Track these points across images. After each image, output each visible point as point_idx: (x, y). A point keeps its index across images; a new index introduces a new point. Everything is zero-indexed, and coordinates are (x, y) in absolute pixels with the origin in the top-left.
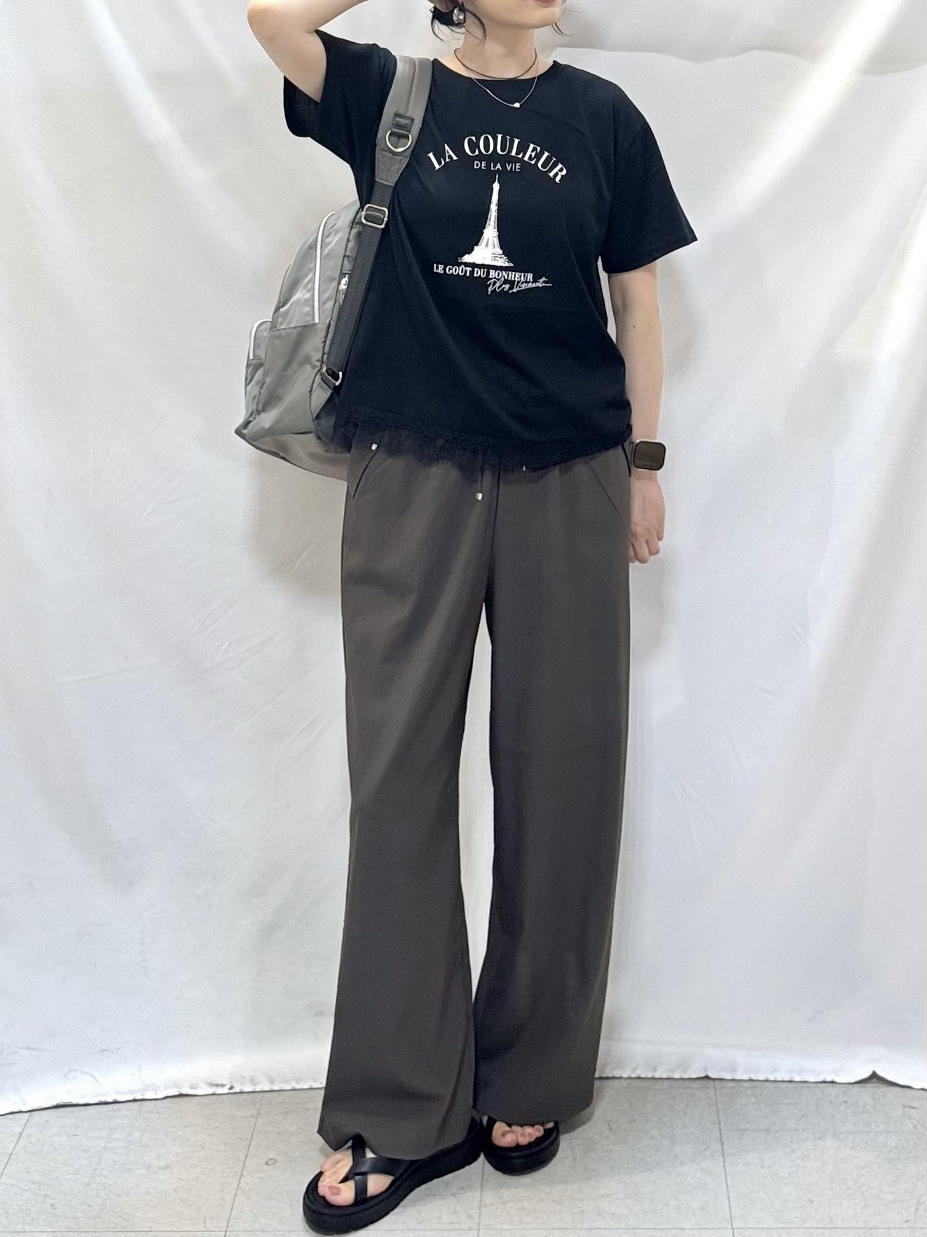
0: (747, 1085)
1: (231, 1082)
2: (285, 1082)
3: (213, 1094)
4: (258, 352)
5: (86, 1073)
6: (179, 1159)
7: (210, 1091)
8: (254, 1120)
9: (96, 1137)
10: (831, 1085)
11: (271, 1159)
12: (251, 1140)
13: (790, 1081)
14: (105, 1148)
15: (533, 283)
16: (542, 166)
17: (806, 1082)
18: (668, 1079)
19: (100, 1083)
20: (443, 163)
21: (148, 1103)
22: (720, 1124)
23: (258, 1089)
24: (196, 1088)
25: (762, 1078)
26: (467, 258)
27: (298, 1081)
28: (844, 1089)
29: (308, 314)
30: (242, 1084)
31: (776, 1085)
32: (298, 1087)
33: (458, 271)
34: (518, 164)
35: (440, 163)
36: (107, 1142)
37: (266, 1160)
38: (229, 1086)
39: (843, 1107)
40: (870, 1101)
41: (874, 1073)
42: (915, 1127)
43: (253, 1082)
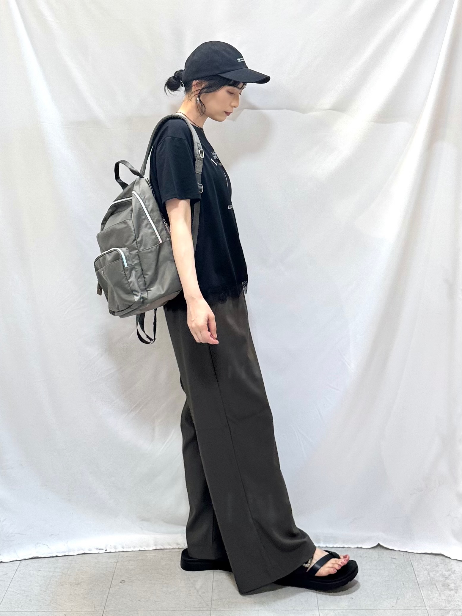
1: (106, 548)
2: (129, 548)
3: (99, 553)
5: (44, 544)
6: (83, 580)
7: (97, 551)
8: (116, 564)
9: (49, 571)
10: (361, 548)
12: (115, 572)
17: (350, 548)
19: (50, 548)
21: (70, 557)
23: (117, 550)
24: (91, 551)
28: (365, 551)
30: (111, 549)
32: (134, 550)
36: (53, 573)
37: (121, 581)
39: (365, 559)
40: (378, 556)
41: (379, 544)
42: (396, 567)
43: (115, 548)
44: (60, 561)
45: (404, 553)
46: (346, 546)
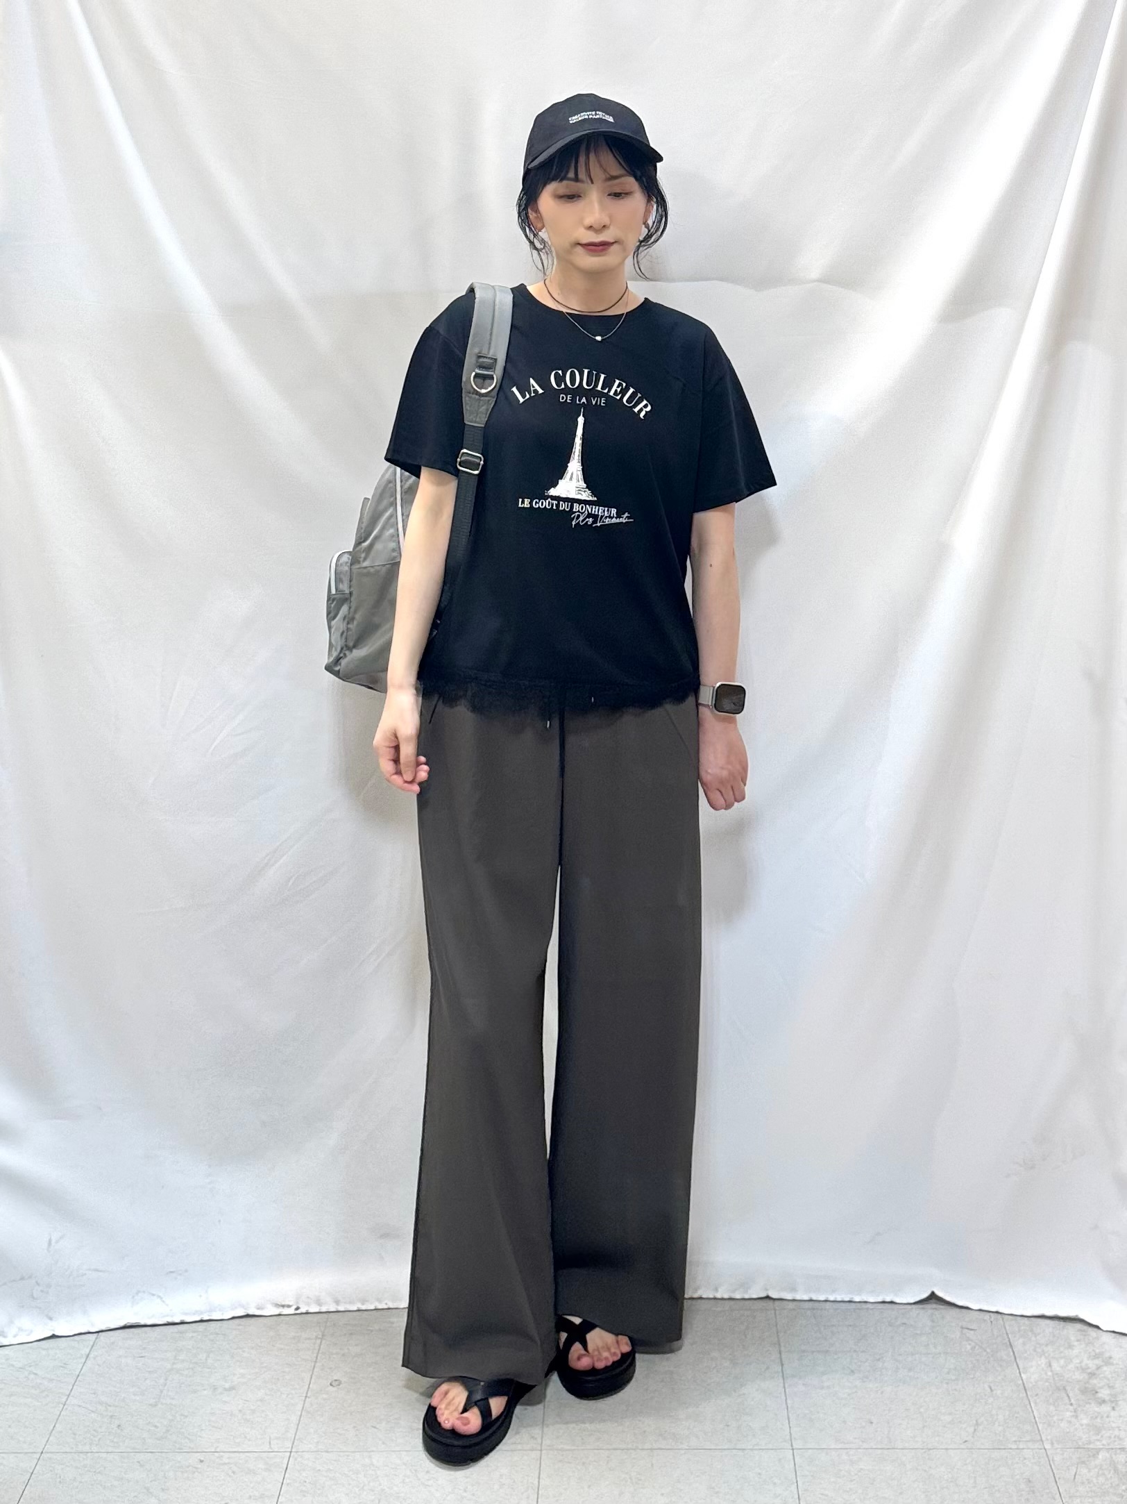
0: (807, 1305)
1: (297, 1303)
2: (352, 1302)
3: (280, 1315)
4: (341, 586)
5: (153, 1295)
6: (244, 1380)
7: (277, 1311)
8: (319, 1341)
9: (162, 1359)
10: (891, 1305)
11: (336, 1380)
12: (316, 1362)
13: (850, 1302)
14: (171, 1370)
15: (616, 518)
16: (627, 402)
17: (866, 1302)
18: (730, 1299)
19: (167, 1305)
20: (528, 396)
21: (213, 1324)
22: (780, 1345)
23: (324, 1309)
24: (263, 1309)
25: (822, 1298)
26: (553, 492)
28: (903, 1309)
29: (394, 550)
30: (308, 1305)
31: (835, 1305)
32: (363, 1307)
33: (543, 504)
35: (524, 397)
36: (173, 1364)
37: (330, 1381)
38: (295, 1307)
39: (902, 1328)
40: (929, 1323)
41: (933, 1293)
42: (973, 1348)
43: (319, 1303)
44: (189, 1333)
45: (992, 1315)
46: (857, 1299)
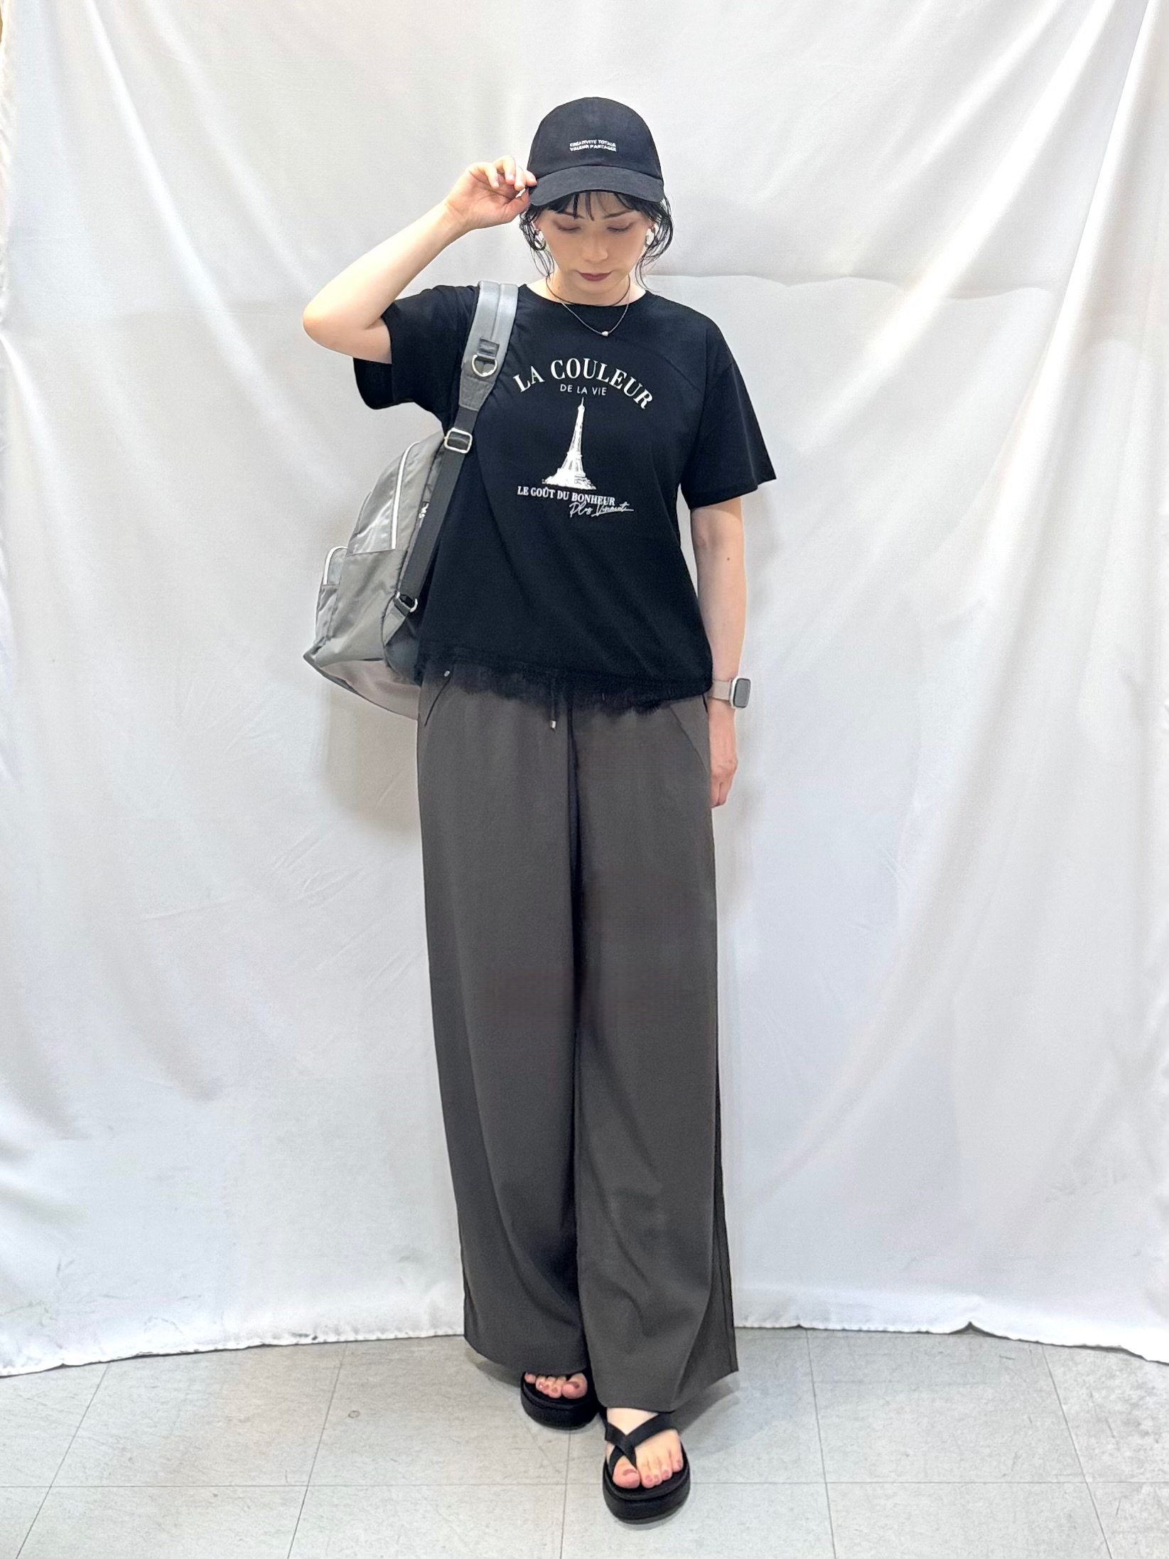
0: (840, 1334)
1: (315, 1331)
2: (371, 1332)
3: (296, 1345)
4: (332, 579)
5: (167, 1321)
6: (259, 1411)
7: (294, 1341)
8: (336, 1371)
9: (175, 1390)
10: (926, 1335)
11: (354, 1411)
12: (334, 1392)
13: (884, 1331)
14: (185, 1400)
15: (614, 507)
16: (628, 392)
17: (900, 1332)
18: (760, 1328)
19: (181, 1332)
20: (529, 385)
21: (231, 1353)
22: (812, 1374)
23: (342, 1339)
24: (279, 1338)
25: (855, 1328)
26: (550, 480)
27: (383, 1331)
28: (938, 1339)
30: (326, 1333)
31: (869, 1334)
32: (383, 1337)
33: (540, 493)
34: (603, 389)
35: (525, 385)
36: (187, 1394)
37: (348, 1413)
38: (312, 1336)
39: (938, 1358)
40: (967, 1352)
41: (970, 1324)
42: (1012, 1379)
43: (337, 1332)
44: (203, 1364)
45: (1032, 1345)
46: (891, 1329)
